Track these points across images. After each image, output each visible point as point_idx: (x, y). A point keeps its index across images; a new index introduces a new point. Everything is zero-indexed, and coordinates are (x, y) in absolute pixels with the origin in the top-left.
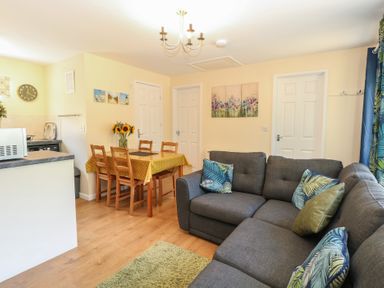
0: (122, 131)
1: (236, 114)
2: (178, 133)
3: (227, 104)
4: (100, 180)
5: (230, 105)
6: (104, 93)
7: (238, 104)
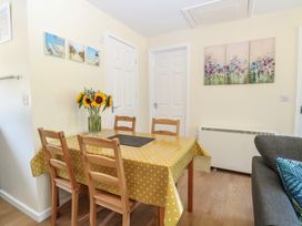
0: (94, 103)
1: (241, 80)
2: (156, 105)
3: (228, 68)
4: (57, 189)
5: (232, 68)
6: (62, 42)
7: (244, 66)
